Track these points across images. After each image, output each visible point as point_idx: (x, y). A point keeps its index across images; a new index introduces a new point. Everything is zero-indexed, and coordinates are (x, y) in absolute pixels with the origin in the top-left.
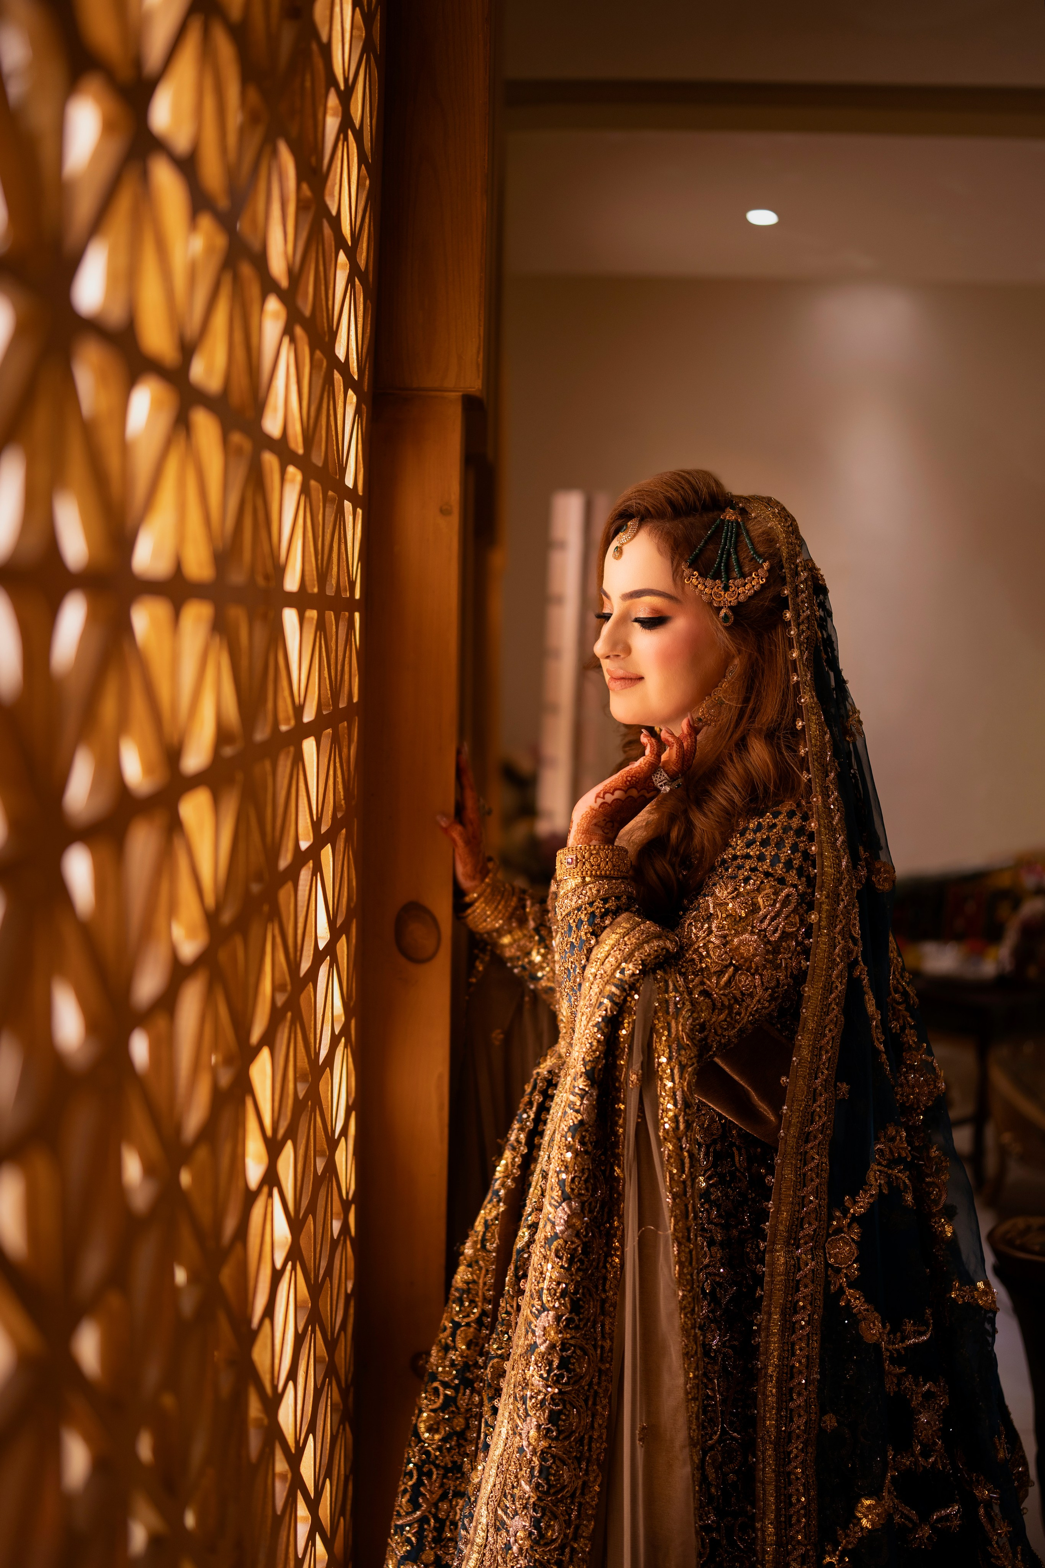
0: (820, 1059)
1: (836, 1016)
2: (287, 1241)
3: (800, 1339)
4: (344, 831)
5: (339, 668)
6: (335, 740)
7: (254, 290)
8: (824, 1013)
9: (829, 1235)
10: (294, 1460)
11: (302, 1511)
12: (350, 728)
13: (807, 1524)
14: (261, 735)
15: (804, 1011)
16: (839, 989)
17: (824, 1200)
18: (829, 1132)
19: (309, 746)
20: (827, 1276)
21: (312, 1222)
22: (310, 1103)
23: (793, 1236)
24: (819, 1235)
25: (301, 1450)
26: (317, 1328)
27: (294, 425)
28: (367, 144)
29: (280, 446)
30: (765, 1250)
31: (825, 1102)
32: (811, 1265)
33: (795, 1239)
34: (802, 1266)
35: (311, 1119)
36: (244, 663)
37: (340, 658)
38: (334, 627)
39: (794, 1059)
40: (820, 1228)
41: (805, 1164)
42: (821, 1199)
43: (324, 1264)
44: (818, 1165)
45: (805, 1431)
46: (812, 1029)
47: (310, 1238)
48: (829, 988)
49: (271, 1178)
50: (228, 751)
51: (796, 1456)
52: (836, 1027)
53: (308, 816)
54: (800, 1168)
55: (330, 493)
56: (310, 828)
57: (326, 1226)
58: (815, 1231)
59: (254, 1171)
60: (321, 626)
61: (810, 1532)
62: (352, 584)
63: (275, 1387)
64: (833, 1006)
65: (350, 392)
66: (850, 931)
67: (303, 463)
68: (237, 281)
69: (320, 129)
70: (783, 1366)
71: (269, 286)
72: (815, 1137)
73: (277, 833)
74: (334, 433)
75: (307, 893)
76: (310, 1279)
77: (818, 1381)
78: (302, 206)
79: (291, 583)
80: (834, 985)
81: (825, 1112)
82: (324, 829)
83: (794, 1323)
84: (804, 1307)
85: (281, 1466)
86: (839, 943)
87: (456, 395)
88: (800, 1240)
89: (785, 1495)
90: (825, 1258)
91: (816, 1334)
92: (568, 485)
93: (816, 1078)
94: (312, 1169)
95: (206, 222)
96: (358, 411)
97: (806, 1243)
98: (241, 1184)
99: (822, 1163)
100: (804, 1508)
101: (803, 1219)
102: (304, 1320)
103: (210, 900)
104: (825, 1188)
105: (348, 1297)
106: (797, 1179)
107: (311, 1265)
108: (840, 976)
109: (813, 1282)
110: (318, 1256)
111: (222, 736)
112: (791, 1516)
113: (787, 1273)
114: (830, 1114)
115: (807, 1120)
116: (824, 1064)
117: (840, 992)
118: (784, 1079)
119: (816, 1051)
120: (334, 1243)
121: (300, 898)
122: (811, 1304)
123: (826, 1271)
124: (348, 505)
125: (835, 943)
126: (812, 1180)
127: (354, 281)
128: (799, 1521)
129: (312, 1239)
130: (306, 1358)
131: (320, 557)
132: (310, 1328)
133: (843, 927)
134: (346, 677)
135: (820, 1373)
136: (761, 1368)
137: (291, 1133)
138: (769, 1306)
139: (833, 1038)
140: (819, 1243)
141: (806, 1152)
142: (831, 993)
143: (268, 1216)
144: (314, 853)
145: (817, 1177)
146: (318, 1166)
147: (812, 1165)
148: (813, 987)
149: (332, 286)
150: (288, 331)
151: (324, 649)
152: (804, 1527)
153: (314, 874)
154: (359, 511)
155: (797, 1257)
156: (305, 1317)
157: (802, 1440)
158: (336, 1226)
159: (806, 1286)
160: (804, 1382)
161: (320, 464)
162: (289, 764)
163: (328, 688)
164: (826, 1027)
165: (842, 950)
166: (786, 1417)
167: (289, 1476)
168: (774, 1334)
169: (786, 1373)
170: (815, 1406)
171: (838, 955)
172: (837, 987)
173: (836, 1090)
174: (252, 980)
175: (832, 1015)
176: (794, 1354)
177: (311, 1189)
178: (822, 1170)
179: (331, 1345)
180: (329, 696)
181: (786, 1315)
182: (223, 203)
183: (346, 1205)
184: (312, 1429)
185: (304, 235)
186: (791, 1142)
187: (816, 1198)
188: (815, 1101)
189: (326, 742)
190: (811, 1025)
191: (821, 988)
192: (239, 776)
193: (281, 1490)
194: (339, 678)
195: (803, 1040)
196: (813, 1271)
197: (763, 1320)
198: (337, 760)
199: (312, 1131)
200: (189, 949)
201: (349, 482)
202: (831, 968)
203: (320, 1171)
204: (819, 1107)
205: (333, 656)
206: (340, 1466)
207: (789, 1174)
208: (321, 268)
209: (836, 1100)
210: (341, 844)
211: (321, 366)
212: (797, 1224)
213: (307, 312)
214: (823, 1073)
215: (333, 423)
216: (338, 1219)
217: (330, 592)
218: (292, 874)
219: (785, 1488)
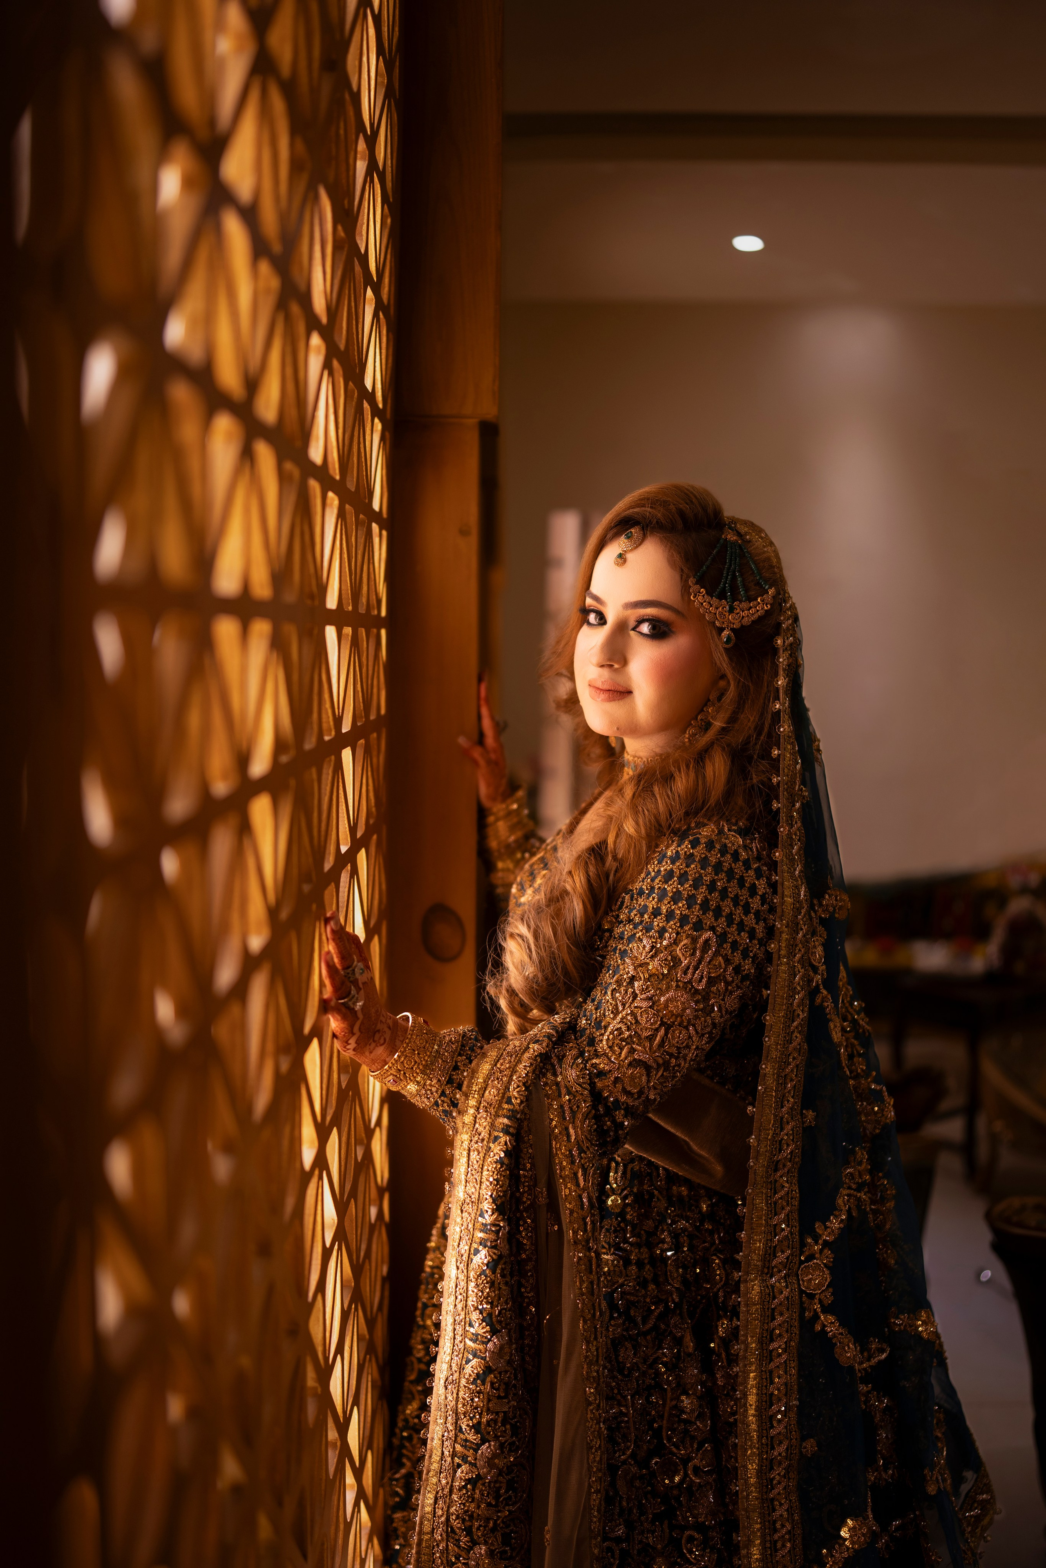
0: (785, 1087)
1: (800, 1044)
2: (334, 1222)
3: (778, 1367)
4: (375, 837)
5: (370, 682)
6: (367, 751)
7: (301, 327)
8: (787, 1041)
9: (802, 1262)
10: (343, 1429)
11: (350, 1479)
12: (379, 738)
13: (793, 1547)
14: (309, 744)
15: (767, 1039)
16: (801, 1017)
17: (796, 1227)
18: (797, 1159)
19: (347, 754)
20: (802, 1303)
21: (354, 1206)
22: (350, 1093)
23: (767, 1265)
24: (791, 1262)
25: (348, 1420)
26: (360, 1308)
27: (332, 453)
28: (389, 185)
29: (321, 472)
30: (739, 1280)
31: (792, 1130)
32: (786, 1293)
33: (768, 1268)
34: (777, 1294)
35: (352, 1109)
36: (295, 677)
37: (370, 672)
38: (365, 643)
39: (760, 1088)
40: (792, 1255)
41: (775, 1193)
42: (792, 1227)
43: (364, 1247)
44: (788, 1193)
45: (786, 1458)
46: (776, 1058)
47: (351, 1221)
48: (791, 1016)
49: (321, 1161)
50: (284, 759)
51: (779, 1483)
52: (799, 1055)
53: (346, 822)
54: (770, 1197)
55: (361, 516)
56: (348, 833)
57: (365, 1212)
58: (787, 1258)
59: (308, 1156)
60: (355, 643)
61: (796, 1556)
62: (379, 602)
63: (326, 1359)
64: (796, 1034)
65: (376, 420)
66: (809, 959)
67: (339, 488)
68: (288, 320)
69: (351, 173)
70: (762, 1394)
71: (313, 323)
72: (784, 1166)
73: (323, 839)
74: (363, 459)
75: (346, 894)
76: (353, 1260)
77: (797, 1407)
78: (338, 246)
79: (332, 603)
80: (796, 1013)
81: (793, 1140)
82: (359, 834)
83: (771, 1351)
84: (780, 1335)
85: (332, 1434)
86: (799, 972)
87: (473, 422)
88: (773, 1268)
89: (769, 1521)
90: (799, 1285)
91: (794, 1361)
92: (564, 504)
93: (782, 1107)
94: (353, 1156)
95: (264, 267)
96: (382, 438)
97: (780, 1271)
98: (298, 1165)
99: (792, 1191)
100: (789, 1532)
101: (775, 1247)
102: (349, 1299)
103: (272, 897)
104: (796, 1216)
105: (384, 1280)
106: (768, 1208)
107: (353, 1247)
108: (801, 1003)
109: (788, 1310)
110: (359, 1238)
111: (279, 746)
112: (776, 1542)
113: (762, 1302)
114: (797, 1142)
115: (776, 1148)
116: (789, 1092)
117: (802, 1020)
118: (750, 1108)
119: (781, 1080)
120: (372, 1227)
121: (340, 899)
122: (787, 1331)
123: (801, 1297)
124: (375, 527)
125: (794, 972)
126: (783, 1208)
127: (379, 315)
128: (784, 1546)
129: (354, 1222)
130: (350, 1335)
131: (353, 577)
132: (353, 1306)
133: (803, 956)
134: (375, 690)
135: (799, 1400)
136: (741, 1398)
137: (336, 1121)
138: (746, 1336)
139: (797, 1066)
140: (793, 1271)
141: (776, 1181)
142: (793, 1021)
143: (319, 1196)
144: (351, 857)
145: (788, 1205)
146: (358, 1153)
147: (782, 1193)
148: (774, 1016)
149: (361, 320)
150: (327, 365)
151: (357, 664)
152: (789, 1551)
153: (352, 877)
154: (384, 533)
155: (771, 1285)
156: (350, 1296)
157: (784, 1466)
158: (373, 1211)
159: (781, 1314)
160: (783, 1409)
161: (353, 490)
162: (330, 772)
163: (361, 700)
164: (789, 1055)
165: (801, 978)
166: (767, 1444)
167: (339, 1444)
168: (751, 1364)
169: (766, 1402)
170: (795, 1431)
171: (799, 984)
172: (799, 1015)
173: (802, 1119)
174: (304, 974)
175: (795, 1044)
176: (772, 1382)
177: (352, 1174)
178: (792, 1198)
179: (371, 1323)
180: (362, 708)
181: (762, 1344)
182: (277, 248)
183: (381, 1191)
184: (356, 1402)
185: (339, 273)
186: (761, 1171)
187: (787, 1226)
188: (782, 1129)
189: (360, 752)
190: (774, 1054)
191: (783, 1016)
192: (293, 782)
193: (332, 1457)
194: (369, 691)
195: (767, 1068)
196: (788, 1298)
197: (740, 1350)
198: (369, 769)
199: (352, 1120)
200: (256, 943)
201: (376, 506)
202: (792, 997)
203: (359, 1158)
204: (787, 1135)
205: (364, 670)
206: (379, 1441)
207: (761, 1204)
208: (353, 304)
209: (803, 1128)
210: (373, 849)
211: (352, 397)
212: (771, 1252)
213: (342, 347)
214: (788, 1101)
215: (362, 450)
216: (374, 1205)
217: (362, 610)
218: (334, 877)
219: (769, 1515)
